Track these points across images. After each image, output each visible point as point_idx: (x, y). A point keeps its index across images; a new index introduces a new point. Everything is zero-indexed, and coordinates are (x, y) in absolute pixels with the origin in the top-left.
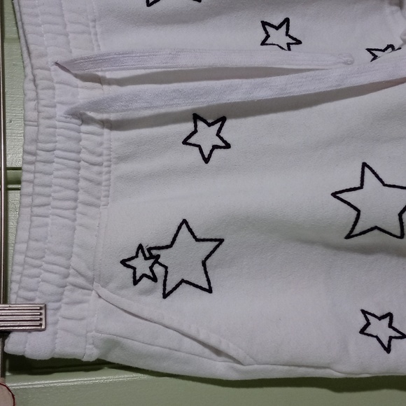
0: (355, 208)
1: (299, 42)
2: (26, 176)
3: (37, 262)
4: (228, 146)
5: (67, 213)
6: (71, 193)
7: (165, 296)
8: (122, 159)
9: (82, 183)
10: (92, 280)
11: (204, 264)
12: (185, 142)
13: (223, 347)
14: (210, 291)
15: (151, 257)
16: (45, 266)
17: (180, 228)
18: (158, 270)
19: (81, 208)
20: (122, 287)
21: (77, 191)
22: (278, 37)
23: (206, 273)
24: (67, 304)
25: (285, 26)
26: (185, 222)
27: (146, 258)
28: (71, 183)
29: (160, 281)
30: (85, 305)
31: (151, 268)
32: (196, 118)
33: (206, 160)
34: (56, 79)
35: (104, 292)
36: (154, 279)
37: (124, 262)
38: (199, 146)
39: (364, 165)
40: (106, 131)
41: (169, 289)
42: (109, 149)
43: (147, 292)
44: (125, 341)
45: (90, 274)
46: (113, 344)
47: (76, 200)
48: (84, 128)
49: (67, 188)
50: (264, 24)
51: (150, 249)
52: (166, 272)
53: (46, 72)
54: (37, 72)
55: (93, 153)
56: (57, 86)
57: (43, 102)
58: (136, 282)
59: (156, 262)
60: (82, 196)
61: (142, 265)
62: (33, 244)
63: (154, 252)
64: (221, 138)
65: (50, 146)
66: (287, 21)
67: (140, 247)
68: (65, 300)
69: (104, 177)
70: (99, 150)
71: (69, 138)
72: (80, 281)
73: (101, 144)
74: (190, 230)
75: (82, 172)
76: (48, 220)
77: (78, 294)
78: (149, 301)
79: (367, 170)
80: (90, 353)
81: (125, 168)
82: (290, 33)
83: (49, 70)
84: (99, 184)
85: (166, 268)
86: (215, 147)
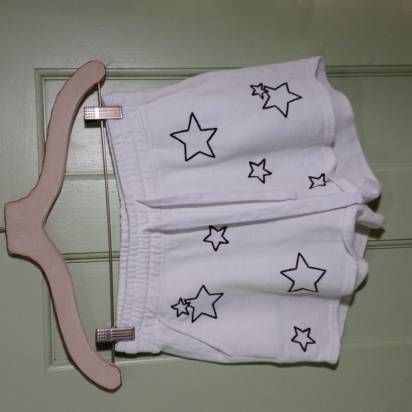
0: (292, 280)
1: (270, 173)
2: (122, 258)
3: (130, 306)
4: (227, 242)
5: (144, 281)
6: (145, 270)
7: (193, 321)
8: (171, 249)
9: (151, 264)
10: (157, 314)
11: (213, 305)
12: (205, 240)
14: (216, 318)
15: (186, 303)
16: (134, 308)
17: (201, 289)
18: (190, 309)
19: (150, 277)
20: (172, 318)
21: (149, 268)
22: (259, 171)
23: (214, 309)
24: (144, 326)
25: (263, 164)
26: (203, 286)
27: (183, 304)
28: (145, 265)
29: (191, 315)
30: (153, 327)
31: (186, 309)
32: (211, 227)
33: (216, 250)
34: (138, 210)
35: (162, 319)
36: (188, 314)
37: (172, 307)
38: (212, 242)
39: (299, 254)
40: (163, 235)
41: (195, 318)
42: (165, 245)
43: (184, 320)
44: (172, 345)
45: (155, 311)
46: (167, 347)
47: (148, 273)
48: (152, 235)
49: (144, 268)
50: (251, 163)
51: (185, 300)
52: (194, 310)
53: (133, 207)
54: (128, 207)
55: (156, 248)
56: (138, 214)
57: (131, 225)
58: (178, 316)
59: (189, 305)
60: (151, 271)
61: (181, 308)
62: (128, 298)
63: (188, 301)
64: (224, 238)
65: (135, 247)
66: (264, 160)
67: (181, 299)
68: (143, 324)
69: (162, 260)
70: (160, 246)
71: (144, 242)
72: (151, 315)
73: (161, 242)
74: (206, 290)
75: (151, 258)
76: (135, 284)
77: (150, 321)
78: (185, 324)
79: (300, 257)
80: (157, 350)
81: (173, 254)
82: (265, 168)
83: (134, 205)
84: (160, 263)
85: (193, 308)
86: (220, 243)
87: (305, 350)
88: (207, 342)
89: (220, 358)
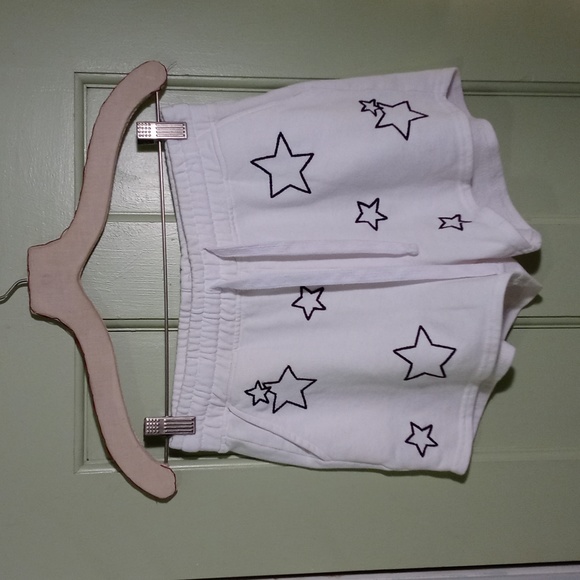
0: (409, 362)
1: (385, 218)
2: (181, 326)
3: (190, 389)
4: (324, 308)
5: (210, 356)
6: (213, 342)
7: (274, 412)
8: (248, 315)
9: (221, 334)
10: (225, 401)
11: (302, 392)
12: (293, 305)
13: (311, 449)
14: (305, 407)
15: (265, 388)
16: (195, 392)
17: (285, 371)
18: (270, 396)
19: (219, 352)
20: (247, 406)
21: (217, 339)
22: (370, 215)
23: (303, 397)
24: (209, 416)
25: (375, 205)
26: (289, 367)
27: (262, 389)
28: (213, 335)
29: (271, 402)
30: (220, 417)
31: (265, 395)
32: (303, 289)
33: (308, 318)
34: (205, 261)
35: (233, 409)
36: (267, 402)
37: (246, 392)
38: (303, 308)
39: (421, 328)
40: (238, 296)
41: (276, 407)
42: (240, 309)
43: (262, 410)
44: (246, 443)
45: (224, 397)
46: (238, 444)
47: (216, 346)
48: (223, 295)
49: (210, 338)
50: (359, 203)
51: (264, 384)
52: (276, 397)
53: (198, 257)
54: (192, 257)
55: (228, 313)
56: (206, 266)
57: (195, 281)
58: (254, 404)
59: (269, 391)
60: (220, 343)
61: (259, 394)
62: (188, 378)
63: (267, 385)
64: (320, 303)
65: (200, 310)
66: (377, 200)
67: (258, 382)
68: (208, 414)
69: (236, 329)
70: (233, 310)
71: (212, 304)
72: (218, 401)
73: (235, 306)
74: (292, 373)
75: (221, 327)
76: (198, 360)
77: (216, 410)
78: (263, 416)
79: (421, 331)
80: (224, 449)
81: (250, 322)
82: (379, 211)
83: (200, 254)
84: (232, 334)
85: (275, 394)
86: (315, 309)
87: (422, 455)
88: (292, 439)
89: (309, 461)
